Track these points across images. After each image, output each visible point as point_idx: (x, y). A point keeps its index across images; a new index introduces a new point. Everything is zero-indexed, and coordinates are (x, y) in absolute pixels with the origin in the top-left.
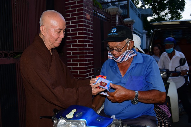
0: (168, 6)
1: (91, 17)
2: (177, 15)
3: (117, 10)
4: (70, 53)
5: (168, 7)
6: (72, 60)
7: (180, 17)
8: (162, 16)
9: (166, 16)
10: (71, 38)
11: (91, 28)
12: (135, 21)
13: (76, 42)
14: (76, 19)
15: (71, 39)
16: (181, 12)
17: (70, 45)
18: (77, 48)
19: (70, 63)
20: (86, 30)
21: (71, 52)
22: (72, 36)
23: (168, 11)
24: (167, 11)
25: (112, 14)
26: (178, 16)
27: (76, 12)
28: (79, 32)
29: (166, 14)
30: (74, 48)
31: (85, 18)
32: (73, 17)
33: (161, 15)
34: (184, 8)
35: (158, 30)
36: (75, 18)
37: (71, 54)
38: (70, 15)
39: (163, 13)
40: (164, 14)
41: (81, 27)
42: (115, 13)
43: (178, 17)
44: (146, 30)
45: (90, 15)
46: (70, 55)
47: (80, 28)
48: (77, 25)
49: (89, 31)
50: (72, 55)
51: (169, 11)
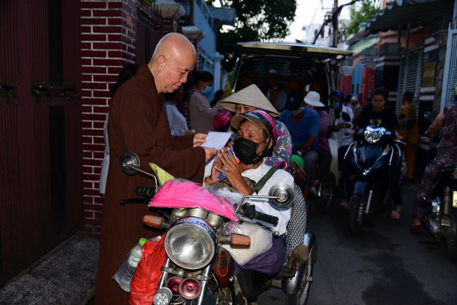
0: (264, 7)
1: (133, 21)
2: (281, 27)
3: (176, 10)
4: (89, 94)
5: (265, 10)
6: (92, 108)
7: (285, 32)
8: (251, 26)
9: (259, 27)
10: (92, 61)
11: (134, 45)
12: (204, 33)
13: (103, 70)
14: (105, 23)
15: (92, 63)
16: (288, 23)
17: (91, 76)
18: (106, 84)
19: (88, 113)
20: (124, 48)
21: (91, 92)
22: (95, 58)
23: (264, 17)
24: (261, 16)
25: (164, 16)
26: (281, 30)
27: (105, 7)
28: (110, 50)
29: (260, 23)
30: (98, 82)
31: (125, 23)
32: (98, 17)
33: (251, 23)
34: (295, 15)
35: (250, 56)
36: (103, 22)
37: (91, 96)
38: (92, 12)
39: (253, 21)
40: (256, 23)
41: (116, 42)
42: (172, 14)
43: (283, 31)
44: (221, 54)
45: (132, 18)
46: (89, 98)
47: (112, 42)
48: (107, 35)
49: (130, 50)
50: (93, 97)
51: (266, 18)
